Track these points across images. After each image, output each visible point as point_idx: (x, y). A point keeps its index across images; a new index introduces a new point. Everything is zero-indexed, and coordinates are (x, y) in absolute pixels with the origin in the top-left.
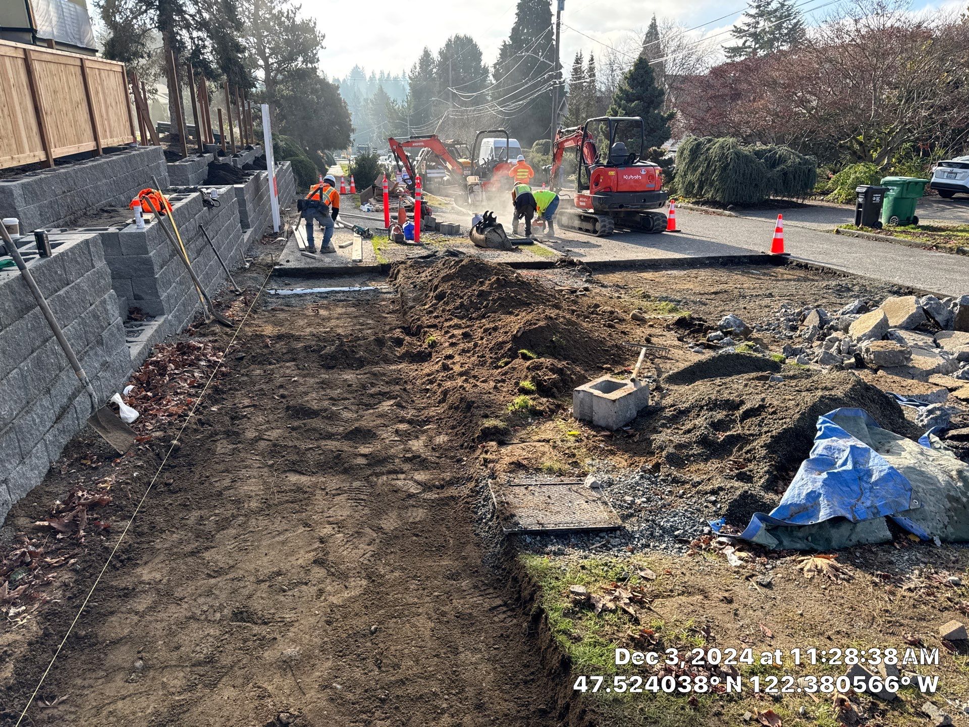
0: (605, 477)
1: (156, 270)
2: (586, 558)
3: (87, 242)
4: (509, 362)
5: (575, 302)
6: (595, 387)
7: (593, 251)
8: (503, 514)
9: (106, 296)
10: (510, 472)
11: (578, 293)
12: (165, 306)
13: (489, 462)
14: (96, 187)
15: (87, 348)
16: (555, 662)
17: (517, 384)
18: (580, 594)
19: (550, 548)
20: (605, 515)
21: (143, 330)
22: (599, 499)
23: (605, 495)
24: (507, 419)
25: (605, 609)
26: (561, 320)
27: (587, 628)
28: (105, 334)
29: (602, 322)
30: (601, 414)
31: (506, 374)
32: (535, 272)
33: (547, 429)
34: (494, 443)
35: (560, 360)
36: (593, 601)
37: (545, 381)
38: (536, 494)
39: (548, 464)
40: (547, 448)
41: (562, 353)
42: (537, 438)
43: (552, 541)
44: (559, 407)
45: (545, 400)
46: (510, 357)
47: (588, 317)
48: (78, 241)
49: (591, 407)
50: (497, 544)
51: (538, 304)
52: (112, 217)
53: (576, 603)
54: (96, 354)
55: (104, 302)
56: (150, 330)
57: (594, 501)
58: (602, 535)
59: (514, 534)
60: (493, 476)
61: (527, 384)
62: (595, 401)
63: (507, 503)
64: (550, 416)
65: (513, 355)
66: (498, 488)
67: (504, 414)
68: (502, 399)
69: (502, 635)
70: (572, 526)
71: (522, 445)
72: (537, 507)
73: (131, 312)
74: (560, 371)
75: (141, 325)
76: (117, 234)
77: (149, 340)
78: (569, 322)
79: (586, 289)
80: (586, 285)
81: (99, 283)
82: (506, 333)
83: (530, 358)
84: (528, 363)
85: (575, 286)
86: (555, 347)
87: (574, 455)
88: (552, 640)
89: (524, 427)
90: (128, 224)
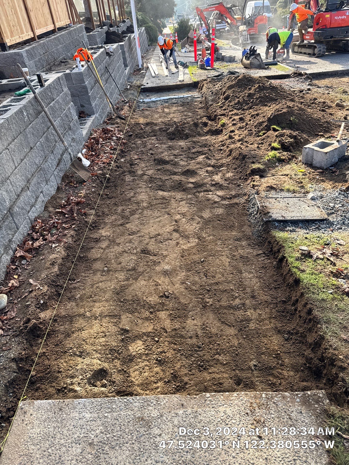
0: (319, 194)
1: (89, 92)
2: (307, 233)
3: (59, 78)
4: (266, 133)
5: (302, 97)
6: (315, 145)
7: (313, 66)
8: (264, 212)
9: (70, 106)
10: (267, 191)
11: (304, 92)
12: (95, 110)
13: (255, 186)
14: (57, 50)
15: (65, 131)
16: (291, 280)
17: (270, 145)
18: (305, 251)
19: (288, 228)
20: (319, 213)
21: (86, 122)
22: (316, 205)
23: (319, 202)
24: (265, 164)
25: (318, 258)
26: (296, 108)
27: (308, 266)
28: (71, 124)
29: (318, 108)
30: (318, 160)
31: (264, 139)
32: (278, 81)
33: (287, 169)
34: (258, 177)
35: (294, 131)
36: (311, 254)
37: (286, 143)
38: (281, 202)
39: (287, 187)
40: (286, 178)
41: (296, 127)
42: (281, 173)
43: (289, 225)
44: (293, 157)
45: (286, 153)
46: (266, 130)
47: (310, 106)
48: (55, 78)
49: (312, 157)
50: (260, 225)
51: (281, 99)
52: (66, 65)
53: (302, 254)
54: (69, 134)
55: (69, 108)
56: (90, 122)
57: (312, 206)
58: (316, 223)
59: (270, 221)
60: (258, 193)
61: (276, 145)
62: (315, 153)
63: (266, 206)
64: (288, 162)
65: (268, 129)
66: (260, 199)
67: (263, 161)
68: (262, 153)
69: (263, 267)
70: (300, 218)
71: (273, 177)
72: (281, 209)
73: (80, 114)
74: (295, 137)
75: (85, 120)
76: (70, 73)
77: (90, 127)
78: (301, 109)
79: (309, 90)
80: (309, 87)
81: (66, 99)
82: (264, 116)
83: (278, 130)
84: (277, 133)
85: (302, 88)
86: (292, 124)
87: (302, 183)
88: (289, 271)
89: (274, 168)
90: (74, 68)
